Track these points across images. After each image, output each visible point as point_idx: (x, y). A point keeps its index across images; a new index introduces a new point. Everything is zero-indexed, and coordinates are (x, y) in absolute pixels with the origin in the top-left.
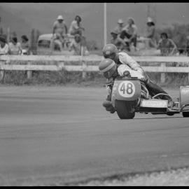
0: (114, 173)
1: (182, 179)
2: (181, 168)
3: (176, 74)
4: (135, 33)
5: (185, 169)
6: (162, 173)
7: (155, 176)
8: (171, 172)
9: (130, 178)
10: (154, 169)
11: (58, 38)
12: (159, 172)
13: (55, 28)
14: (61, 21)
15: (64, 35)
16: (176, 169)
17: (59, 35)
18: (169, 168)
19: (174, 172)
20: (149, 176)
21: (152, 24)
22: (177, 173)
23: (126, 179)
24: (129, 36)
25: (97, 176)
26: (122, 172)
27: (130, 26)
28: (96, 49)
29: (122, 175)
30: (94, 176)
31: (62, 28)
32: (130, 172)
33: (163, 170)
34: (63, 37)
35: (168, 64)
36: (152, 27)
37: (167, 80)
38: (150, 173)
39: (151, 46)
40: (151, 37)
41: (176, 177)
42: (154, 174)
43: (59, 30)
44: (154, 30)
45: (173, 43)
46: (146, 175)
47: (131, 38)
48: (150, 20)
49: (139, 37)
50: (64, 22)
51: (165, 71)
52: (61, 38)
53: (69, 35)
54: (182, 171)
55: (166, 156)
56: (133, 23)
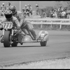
0: (23, 62)
1: (48, 64)
2: (48, 59)
3: (46, 25)
4: (31, 10)
5: (50, 60)
6: (41, 61)
7: (39, 62)
8: (45, 61)
9: (29, 63)
10: (38, 60)
12: (40, 61)
13: (2, 8)
14: (3, 5)
16: (46, 60)
17: (3, 10)
18: (44, 59)
19: (46, 61)
20: (36, 63)
21: (37, 6)
22: (47, 62)
23: (28, 64)
24: (29, 11)
25: (17, 63)
26: (26, 61)
27: (29, 7)
29: (26, 62)
30: (16, 63)
31: (4, 8)
32: (29, 61)
33: (42, 60)
35: (43, 21)
36: (37, 7)
37: (43, 27)
38: (37, 61)
39: (37, 14)
40: (37, 11)
41: (46, 63)
43: (3, 8)
45: (45, 14)
46: (35, 62)
47: (30, 11)
48: (37, 5)
49: (33, 11)
50: (5, 6)
51: (42, 24)
52: (4, 12)
54: (48, 61)
55: (43, 55)
56: (30, 6)
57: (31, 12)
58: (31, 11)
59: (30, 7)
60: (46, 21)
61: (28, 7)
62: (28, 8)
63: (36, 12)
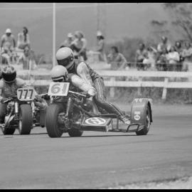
3: (125, 88)
4: (84, 47)
5: (133, 185)
11: (6, 52)
13: (3, 42)
14: (9, 35)
15: (12, 48)
21: (101, 38)
27: (80, 40)
28: (44, 63)
31: (10, 42)
33: (111, 186)
34: (11, 51)
35: (117, 79)
37: (116, 95)
39: (101, 59)
40: (101, 51)
43: (7, 43)
44: (103, 44)
45: (123, 58)
47: (80, 52)
48: (99, 34)
49: (88, 50)
50: (12, 36)
51: (115, 85)
52: (9, 52)
53: (17, 49)
54: (130, 187)
55: (114, 172)
56: (82, 36)
57: (83, 54)
58: (85, 49)
59: (83, 40)
60: (124, 79)
61: (77, 40)
62: (75, 42)
63: (99, 53)
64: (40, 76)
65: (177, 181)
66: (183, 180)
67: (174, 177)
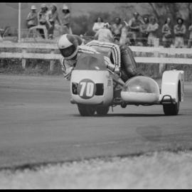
0: (25, 162)
1: (94, 169)
2: (94, 158)
5: (98, 159)
6: (75, 163)
7: (68, 165)
8: (84, 162)
9: (42, 167)
10: (67, 158)
12: (71, 161)
16: (88, 159)
18: (83, 158)
19: (87, 162)
20: (61, 166)
21: (68, 11)
22: (90, 164)
25: (9, 165)
26: (33, 161)
28: (10, 35)
29: (34, 165)
30: (5, 165)
32: (42, 161)
33: (76, 160)
38: (62, 162)
41: (89, 167)
42: (66, 163)
46: (59, 164)
48: (65, 7)
54: (95, 161)
64: (5, 48)
65: (141, 156)
66: (147, 155)
67: (138, 152)
